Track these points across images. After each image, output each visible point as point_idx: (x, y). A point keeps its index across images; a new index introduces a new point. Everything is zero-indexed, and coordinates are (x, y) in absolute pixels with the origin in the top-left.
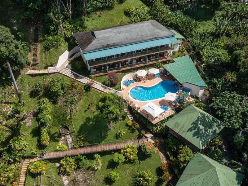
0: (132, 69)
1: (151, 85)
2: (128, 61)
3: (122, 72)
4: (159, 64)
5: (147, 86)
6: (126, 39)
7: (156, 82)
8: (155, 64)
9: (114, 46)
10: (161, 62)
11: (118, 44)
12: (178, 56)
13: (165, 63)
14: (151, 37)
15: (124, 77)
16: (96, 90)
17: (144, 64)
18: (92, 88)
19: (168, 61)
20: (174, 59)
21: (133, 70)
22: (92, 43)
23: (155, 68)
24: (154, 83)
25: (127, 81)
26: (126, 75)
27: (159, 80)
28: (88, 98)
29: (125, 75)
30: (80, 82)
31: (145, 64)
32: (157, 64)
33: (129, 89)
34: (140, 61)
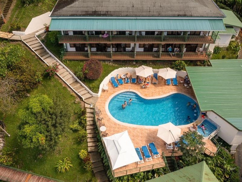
0: (133, 61)
1: (152, 96)
2: (130, 47)
3: (115, 61)
4: (181, 63)
5: (146, 95)
6: (131, 8)
7: (165, 93)
8: (175, 61)
9: (104, 15)
10: (186, 61)
11: (112, 13)
12: (223, 57)
13: (193, 63)
14: (177, 13)
15: (116, 70)
16: (60, 81)
17: (154, 57)
18: (56, 77)
19: (199, 61)
20: (212, 61)
21: (134, 63)
22: (72, 5)
23: (172, 68)
24: (159, 94)
25: (119, 78)
26: (120, 69)
27: (171, 91)
28: (45, 91)
29: (117, 68)
30: (44, 63)
31: (156, 57)
32: (177, 62)
33: (114, 92)
34: (152, 51)
